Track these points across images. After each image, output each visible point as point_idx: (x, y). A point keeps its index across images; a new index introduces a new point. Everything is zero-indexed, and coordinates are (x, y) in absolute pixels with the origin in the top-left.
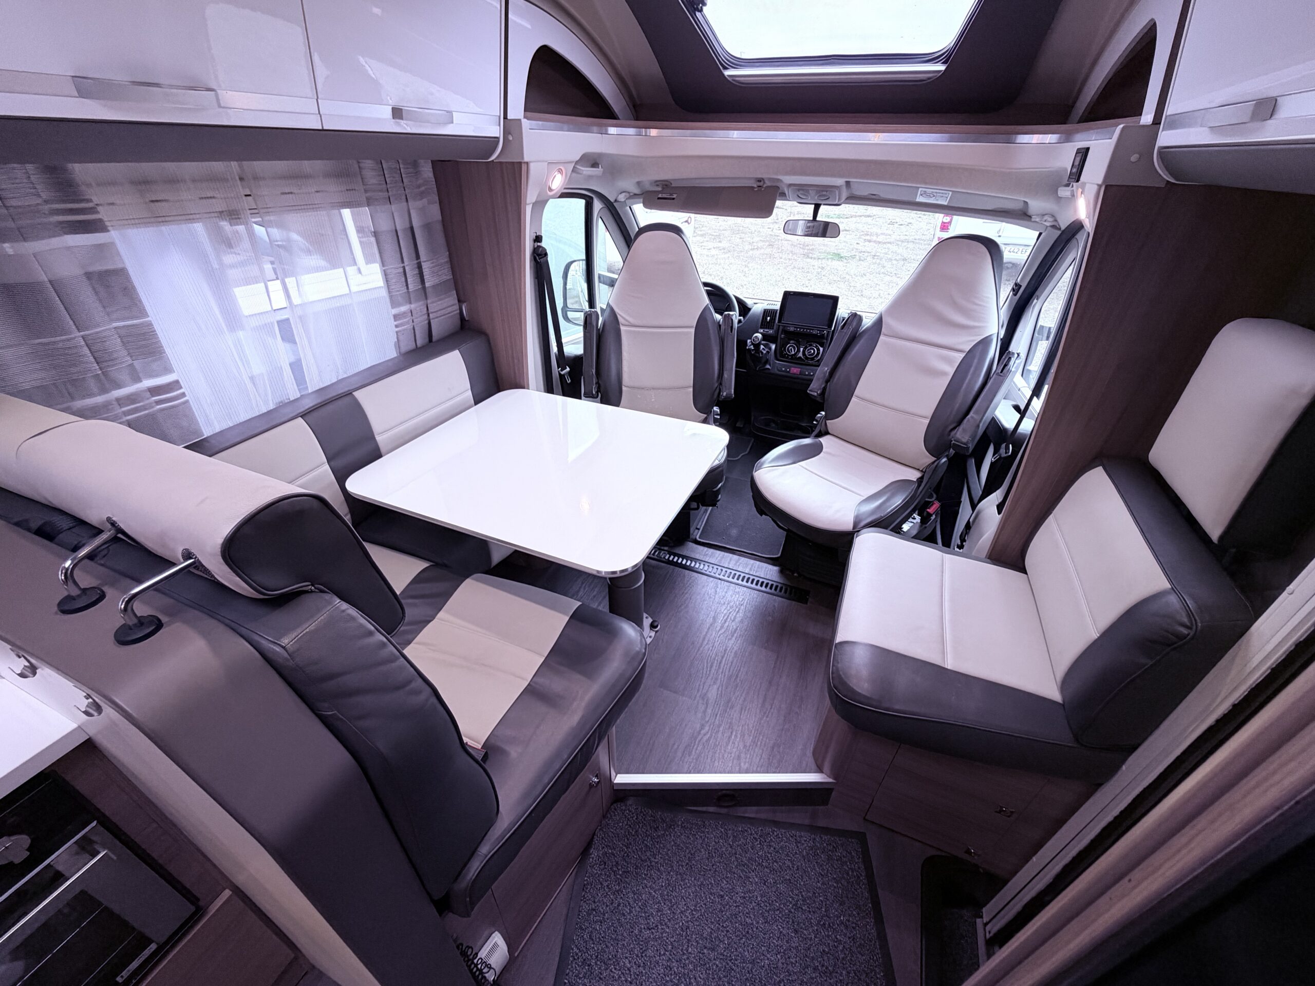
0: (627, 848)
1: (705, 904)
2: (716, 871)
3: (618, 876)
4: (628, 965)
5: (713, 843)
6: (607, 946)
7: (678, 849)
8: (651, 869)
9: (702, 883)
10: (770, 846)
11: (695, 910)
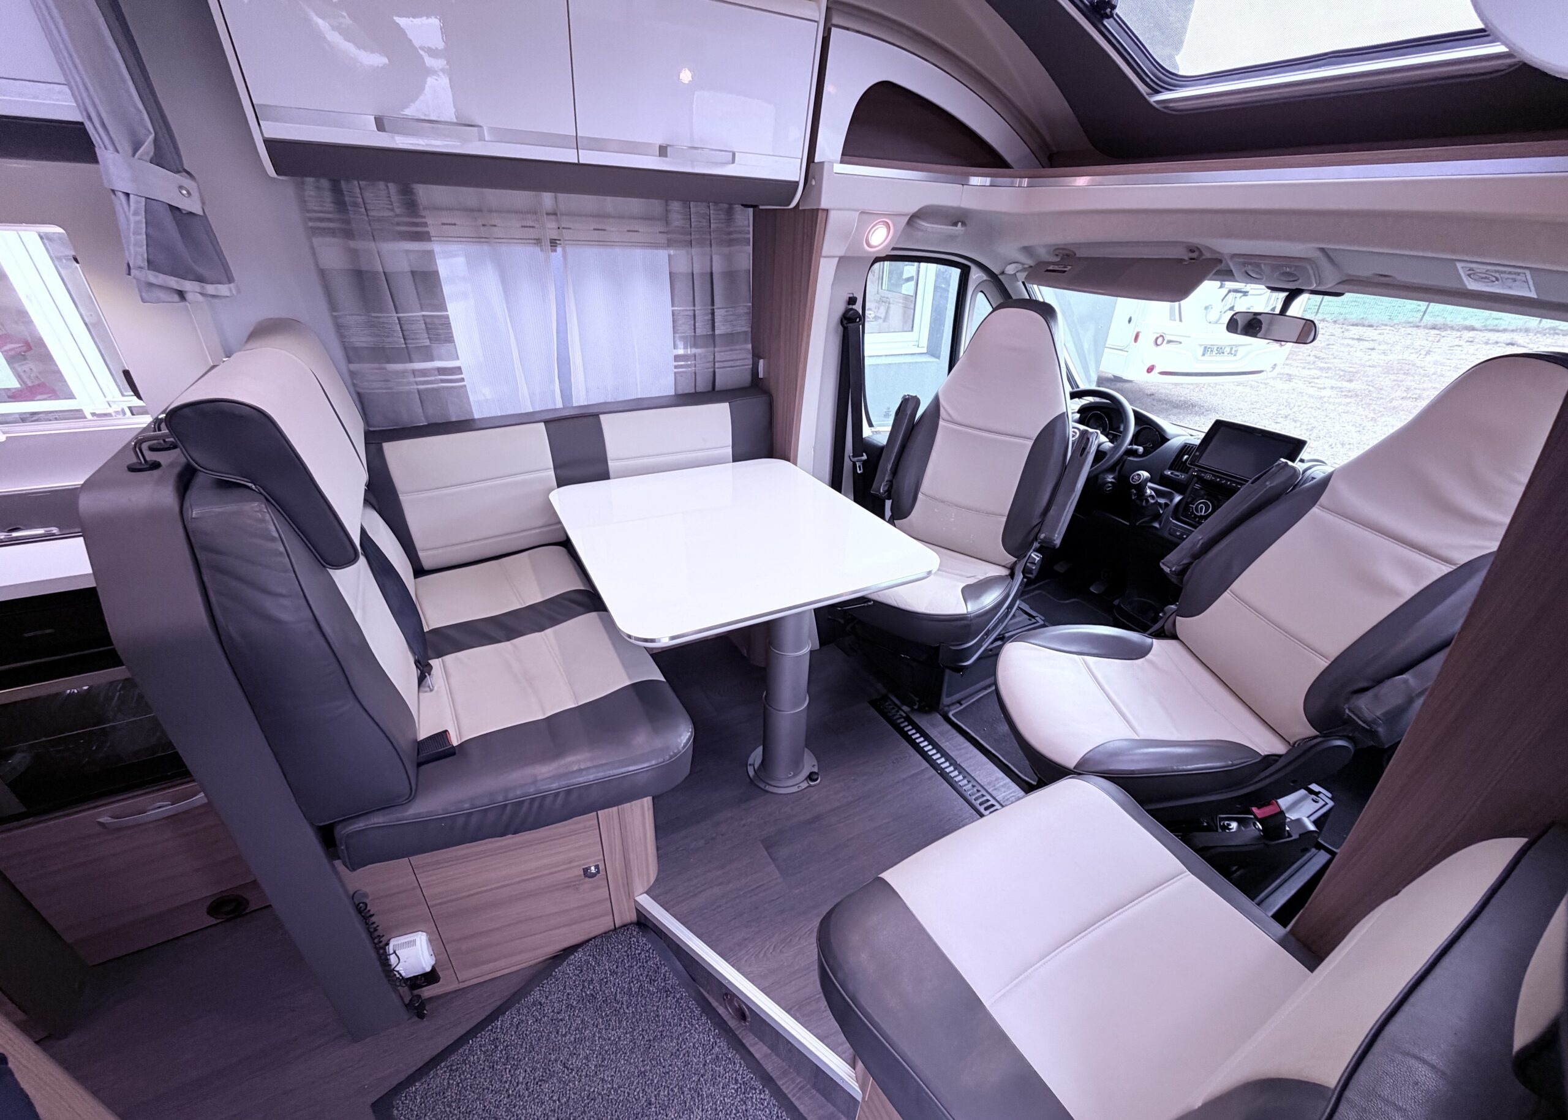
0: (611, 975)
1: (629, 1094)
2: (668, 1073)
3: (584, 995)
4: (521, 1079)
5: (691, 1044)
6: (522, 1045)
7: (654, 1019)
8: (615, 1015)
9: (644, 1072)
10: (745, 1103)
11: (616, 1091)
